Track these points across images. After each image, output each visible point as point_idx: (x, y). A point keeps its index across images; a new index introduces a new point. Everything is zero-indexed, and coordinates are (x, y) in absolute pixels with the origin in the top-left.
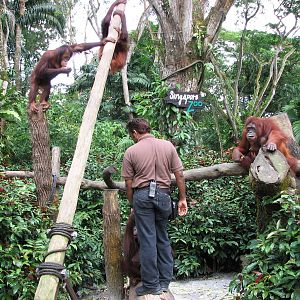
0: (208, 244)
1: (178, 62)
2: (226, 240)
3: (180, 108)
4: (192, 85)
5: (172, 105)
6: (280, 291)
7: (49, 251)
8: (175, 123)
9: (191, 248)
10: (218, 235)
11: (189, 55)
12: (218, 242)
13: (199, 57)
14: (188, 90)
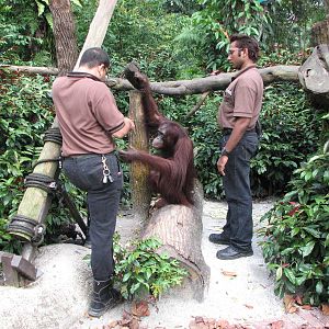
0: (260, 163)
2: (283, 159)
6: (316, 229)
7: (39, 160)
8: (241, 14)
10: (273, 153)
12: (273, 161)
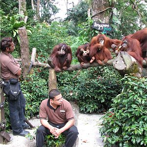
0: (102, 98)
1: (99, 8)
3: (99, 31)
4: (106, 19)
5: (95, 29)
6: (119, 122)
9: (94, 99)
11: (105, 5)
12: (108, 97)
13: (110, 6)
14: (104, 22)
